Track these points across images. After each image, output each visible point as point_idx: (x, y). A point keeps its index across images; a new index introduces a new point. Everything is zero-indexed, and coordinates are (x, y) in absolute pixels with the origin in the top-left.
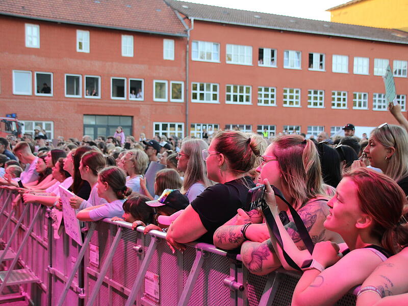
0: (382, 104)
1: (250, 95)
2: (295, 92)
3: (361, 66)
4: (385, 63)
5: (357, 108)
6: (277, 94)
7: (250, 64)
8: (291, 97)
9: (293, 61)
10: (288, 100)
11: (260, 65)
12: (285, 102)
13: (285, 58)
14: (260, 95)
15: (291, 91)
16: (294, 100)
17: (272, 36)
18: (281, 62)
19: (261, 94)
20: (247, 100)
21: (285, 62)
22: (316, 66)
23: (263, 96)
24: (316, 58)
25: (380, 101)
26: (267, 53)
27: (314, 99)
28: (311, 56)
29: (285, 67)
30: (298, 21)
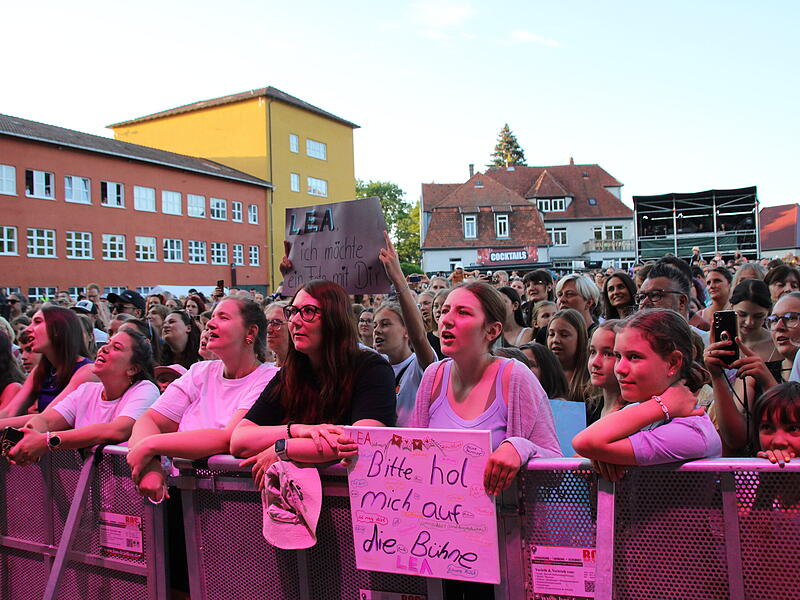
0: (200, 255)
1: (15, 240)
2: (83, 237)
3: (171, 203)
4: (201, 200)
5: (169, 260)
6: (56, 241)
7: (14, 193)
8: (79, 245)
9: (78, 192)
10: (74, 249)
11: (29, 196)
12: (70, 253)
13: (67, 187)
14: (29, 242)
15: (78, 236)
16: (83, 249)
17: (46, 153)
18: (61, 193)
19: (32, 240)
20: (10, 249)
21: (67, 193)
22: (111, 201)
23: (35, 242)
24: (111, 188)
25: (197, 251)
26: (39, 178)
27: (112, 248)
28: (104, 187)
29: (67, 200)
30: (79, 136)
